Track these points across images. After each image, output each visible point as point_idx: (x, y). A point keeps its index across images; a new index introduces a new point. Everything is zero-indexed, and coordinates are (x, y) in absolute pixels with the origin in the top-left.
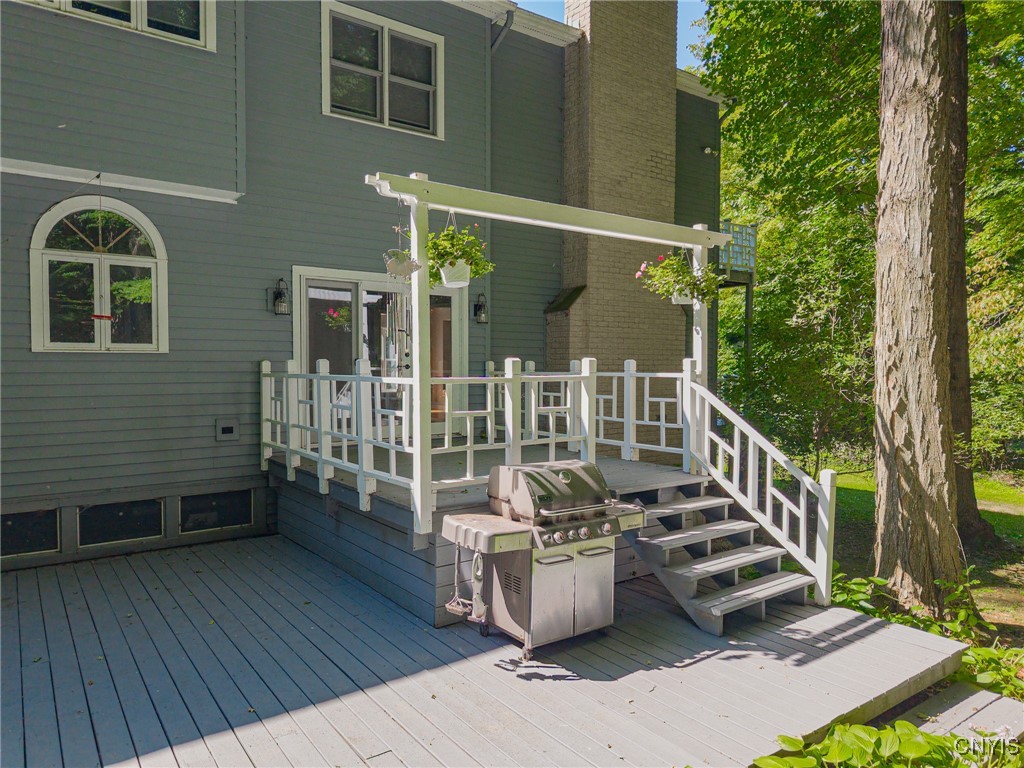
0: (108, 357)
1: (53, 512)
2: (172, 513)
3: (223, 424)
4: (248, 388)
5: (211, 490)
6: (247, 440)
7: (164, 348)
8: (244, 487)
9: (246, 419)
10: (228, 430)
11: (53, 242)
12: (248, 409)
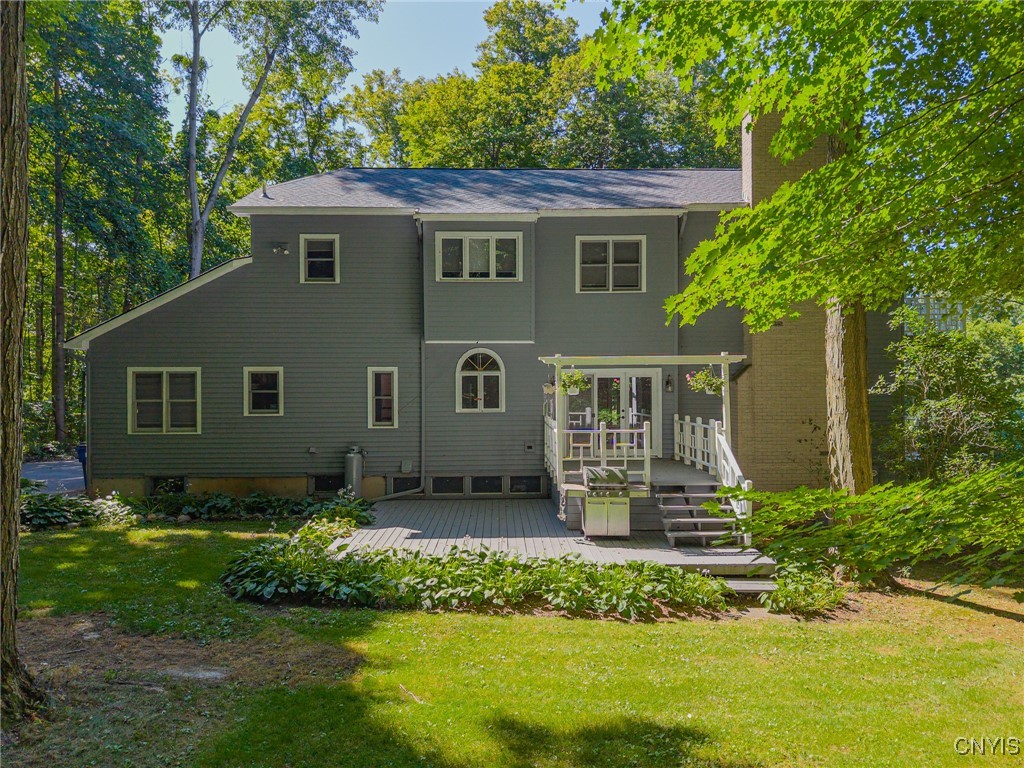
0: (483, 414)
1: (462, 478)
2: (506, 483)
3: (527, 445)
4: (539, 428)
5: (523, 475)
6: (538, 452)
7: (504, 410)
8: (537, 474)
9: (538, 442)
10: (530, 447)
11: (463, 369)
12: (539, 438)
